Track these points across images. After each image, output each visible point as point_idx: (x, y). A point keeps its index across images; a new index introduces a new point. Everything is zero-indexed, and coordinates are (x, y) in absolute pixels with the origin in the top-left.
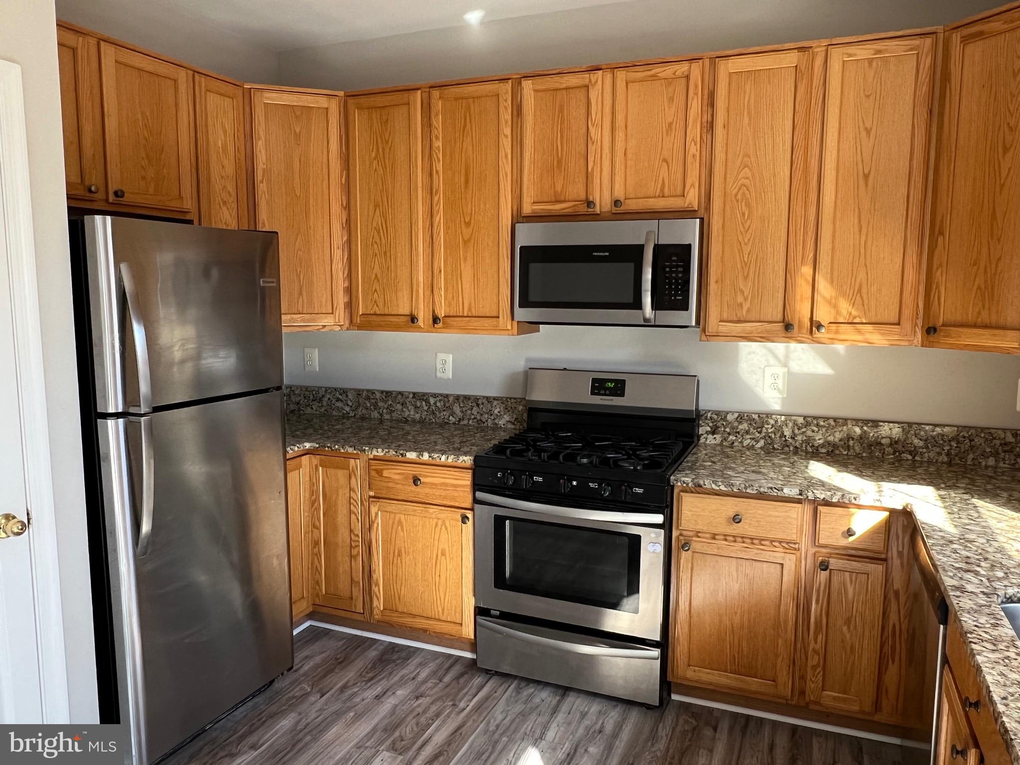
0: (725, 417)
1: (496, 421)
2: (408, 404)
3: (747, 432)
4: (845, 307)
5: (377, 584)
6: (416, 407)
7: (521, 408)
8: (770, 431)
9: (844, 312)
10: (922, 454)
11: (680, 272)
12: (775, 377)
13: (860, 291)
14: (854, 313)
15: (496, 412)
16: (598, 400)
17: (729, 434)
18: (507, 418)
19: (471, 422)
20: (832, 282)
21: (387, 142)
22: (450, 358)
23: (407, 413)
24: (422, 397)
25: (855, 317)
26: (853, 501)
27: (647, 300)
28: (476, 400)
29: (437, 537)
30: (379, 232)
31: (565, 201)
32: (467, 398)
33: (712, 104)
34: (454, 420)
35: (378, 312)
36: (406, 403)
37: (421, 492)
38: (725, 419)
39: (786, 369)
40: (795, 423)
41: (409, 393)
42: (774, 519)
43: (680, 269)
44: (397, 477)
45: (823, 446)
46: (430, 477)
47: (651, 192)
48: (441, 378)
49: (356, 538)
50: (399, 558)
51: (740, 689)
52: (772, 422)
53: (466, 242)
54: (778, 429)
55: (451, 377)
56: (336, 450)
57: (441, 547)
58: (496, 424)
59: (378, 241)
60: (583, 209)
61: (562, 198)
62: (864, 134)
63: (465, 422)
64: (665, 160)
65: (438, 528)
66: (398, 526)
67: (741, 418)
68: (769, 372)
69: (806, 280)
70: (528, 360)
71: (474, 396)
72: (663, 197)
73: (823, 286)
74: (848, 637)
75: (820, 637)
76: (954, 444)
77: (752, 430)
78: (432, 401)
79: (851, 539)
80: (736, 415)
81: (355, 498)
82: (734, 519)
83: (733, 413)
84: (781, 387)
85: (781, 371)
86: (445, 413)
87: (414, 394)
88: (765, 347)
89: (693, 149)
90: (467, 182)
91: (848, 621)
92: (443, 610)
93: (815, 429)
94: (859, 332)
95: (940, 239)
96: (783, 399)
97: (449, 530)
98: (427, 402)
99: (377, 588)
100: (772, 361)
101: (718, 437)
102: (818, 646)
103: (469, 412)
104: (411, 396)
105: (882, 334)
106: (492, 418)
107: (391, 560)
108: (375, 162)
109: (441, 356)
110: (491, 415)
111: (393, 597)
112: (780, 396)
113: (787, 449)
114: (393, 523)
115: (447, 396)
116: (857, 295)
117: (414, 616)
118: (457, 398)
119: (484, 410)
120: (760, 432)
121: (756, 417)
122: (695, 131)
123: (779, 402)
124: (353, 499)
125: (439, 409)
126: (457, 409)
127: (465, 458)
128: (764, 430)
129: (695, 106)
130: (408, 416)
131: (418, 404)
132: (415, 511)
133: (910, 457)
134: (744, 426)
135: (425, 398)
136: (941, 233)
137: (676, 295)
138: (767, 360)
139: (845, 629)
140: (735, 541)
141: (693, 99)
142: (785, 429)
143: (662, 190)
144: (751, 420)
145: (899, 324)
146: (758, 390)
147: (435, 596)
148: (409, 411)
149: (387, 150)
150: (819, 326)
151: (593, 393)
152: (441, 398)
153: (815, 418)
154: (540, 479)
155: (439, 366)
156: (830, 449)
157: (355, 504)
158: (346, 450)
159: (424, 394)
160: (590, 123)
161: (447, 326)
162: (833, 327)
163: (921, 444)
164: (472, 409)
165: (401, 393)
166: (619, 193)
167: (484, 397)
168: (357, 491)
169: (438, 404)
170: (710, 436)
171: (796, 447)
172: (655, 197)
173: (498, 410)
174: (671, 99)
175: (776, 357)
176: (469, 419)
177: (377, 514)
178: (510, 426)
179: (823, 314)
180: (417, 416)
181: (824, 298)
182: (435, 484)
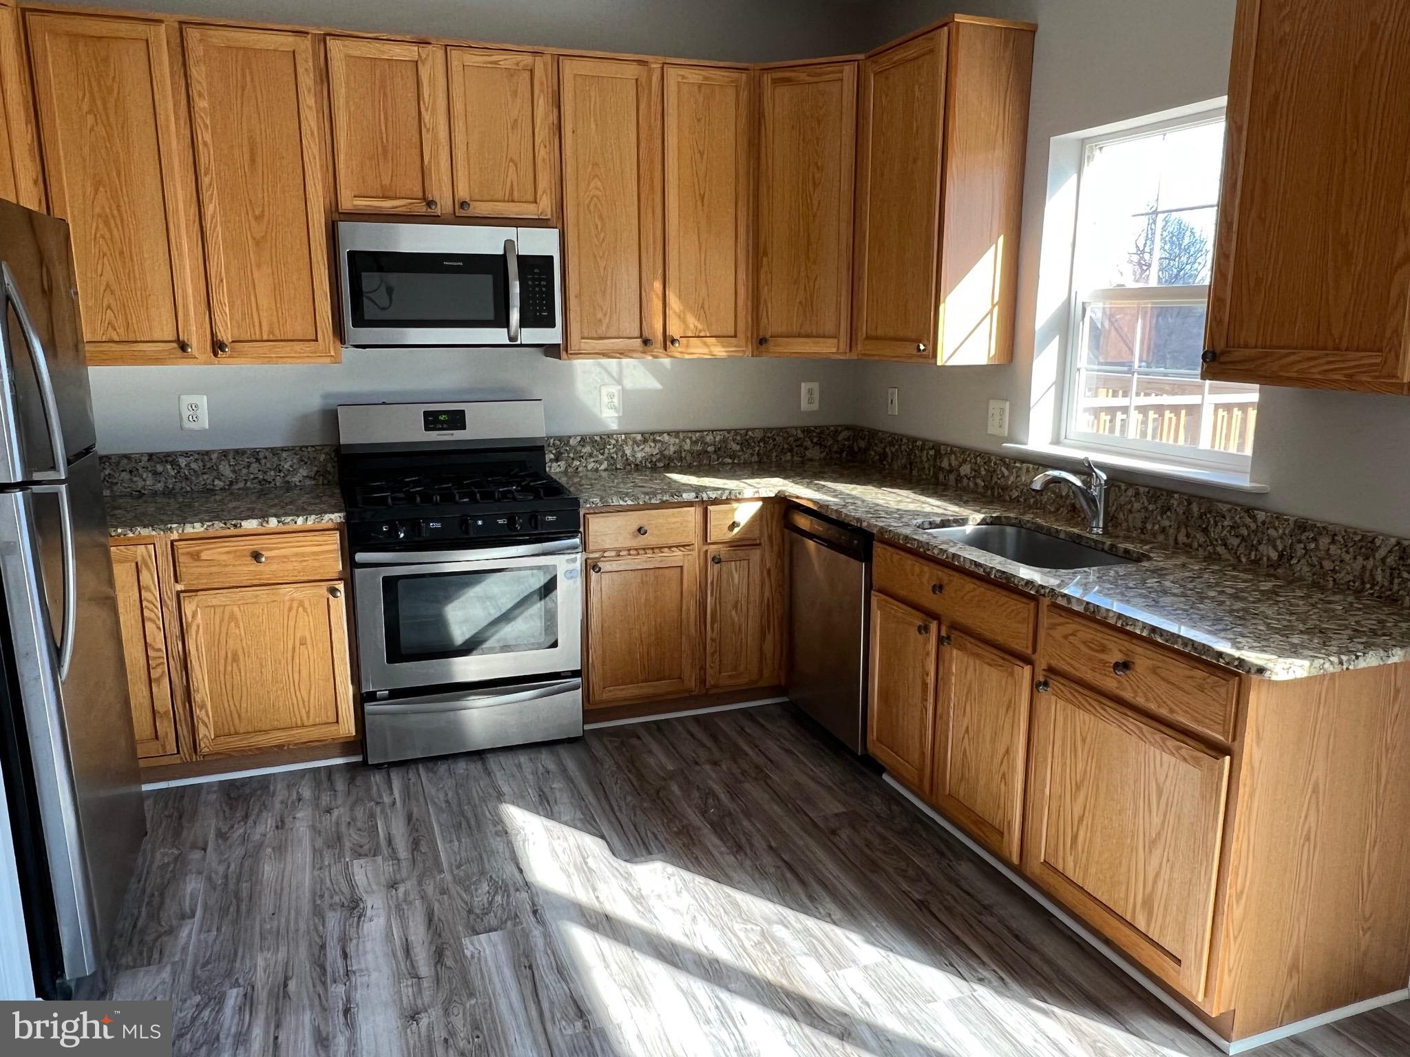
0: (568, 442)
1: (288, 478)
2: (141, 470)
3: (591, 455)
4: (692, 321)
5: (203, 706)
6: (155, 473)
7: (322, 457)
8: (612, 451)
9: (692, 326)
10: (739, 457)
11: (544, 286)
12: (611, 396)
13: (703, 307)
14: (700, 326)
15: (287, 466)
16: (434, 436)
17: (573, 459)
18: (303, 472)
19: (249, 484)
20: (680, 298)
21: (110, 91)
22: (203, 401)
23: (141, 484)
24: (169, 458)
25: (700, 331)
26: (738, 496)
27: (515, 316)
28: (255, 454)
29: (292, 623)
30: (107, 223)
31: (396, 198)
32: (238, 452)
33: (558, 104)
34: (222, 484)
35: (116, 339)
36: (137, 470)
37: (266, 570)
38: (567, 444)
39: (620, 387)
40: (635, 442)
41: (142, 454)
42: (672, 526)
43: (543, 283)
44: (224, 557)
45: (659, 460)
46: (276, 550)
47: (500, 195)
48: (192, 431)
49: (159, 654)
50: (235, 665)
51: (654, 695)
52: (613, 442)
53: (257, 243)
54: (619, 447)
55: (207, 426)
56: (119, 535)
57: (298, 635)
58: (288, 482)
59: (108, 236)
60: (421, 209)
61: (391, 194)
62: (698, 156)
63: (241, 485)
64: (512, 160)
65: (293, 613)
66: (229, 623)
67: (583, 441)
68: (604, 391)
69: (657, 295)
70: (326, 396)
71: (250, 449)
72: (513, 201)
73: (674, 302)
74: (736, 619)
75: (716, 626)
76: (761, 444)
77: (595, 453)
78: (183, 462)
79: (736, 530)
80: (579, 438)
81: (150, 597)
82: (639, 530)
83: (575, 436)
84: (616, 404)
85: (615, 389)
86: (205, 477)
87: (151, 456)
88: (600, 365)
89: (542, 153)
90: (253, 160)
91: (735, 607)
92: (308, 713)
93: (652, 444)
94: (705, 344)
95: (765, 260)
96: (619, 418)
97: (309, 611)
98: (174, 463)
99: (203, 711)
100: (607, 379)
101: (562, 463)
102: (714, 635)
103: (244, 471)
104: (145, 459)
105: (724, 346)
106: (282, 475)
107: (222, 669)
108: (90, 118)
109: (187, 399)
110: (280, 471)
111: (229, 719)
112: (616, 415)
113: (628, 467)
114: (222, 621)
115: (207, 453)
116: (701, 310)
117: (266, 732)
118: (224, 454)
119: (268, 465)
120: (602, 454)
121: (597, 438)
122: (542, 133)
123: (616, 421)
124: (148, 601)
125: (195, 471)
126: (225, 469)
127: (332, 516)
128: (606, 451)
129: (542, 104)
130: (143, 487)
131: (160, 468)
132: (257, 596)
133: (730, 461)
134: (587, 449)
135: (170, 459)
136: (765, 254)
137: (541, 311)
138: (602, 380)
139: (734, 613)
140: (638, 554)
141: (539, 96)
142: (626, 448)
143: (511, 193)
144: (593, 442)
145: (735, 336)
146: (596, 410)
147: (294, 698)
148: (144, 480)
149: (111, 105)
150: (673, 341)
151: (427, 429)
152: (196, 456)
153: (652, 434)
154: (439, 525)
155: (186, 413)
156: (667, 462)
157: (151, 606)
158: (137, 533)
159: (168, 455)
160: (422, 105)
161: (236, 355)
162: (684, 341)
163: (738, 447)
164: (249, 467)
165: (127, 457)
166: (463, 193)
167: (267, 449)
168: (153, 588)
169: (194, 466)
170: (555, 464)
171: (637, 465)
172: (504, 201)
173: (289, 463)
174: (515, 93)
175: (610, 374)
176: (246, 481)
177: (194, 614)
178: (308, 482)
179: (674, 330)
180: (160, 486)
181: (675, 312)
182: (285, 557)
